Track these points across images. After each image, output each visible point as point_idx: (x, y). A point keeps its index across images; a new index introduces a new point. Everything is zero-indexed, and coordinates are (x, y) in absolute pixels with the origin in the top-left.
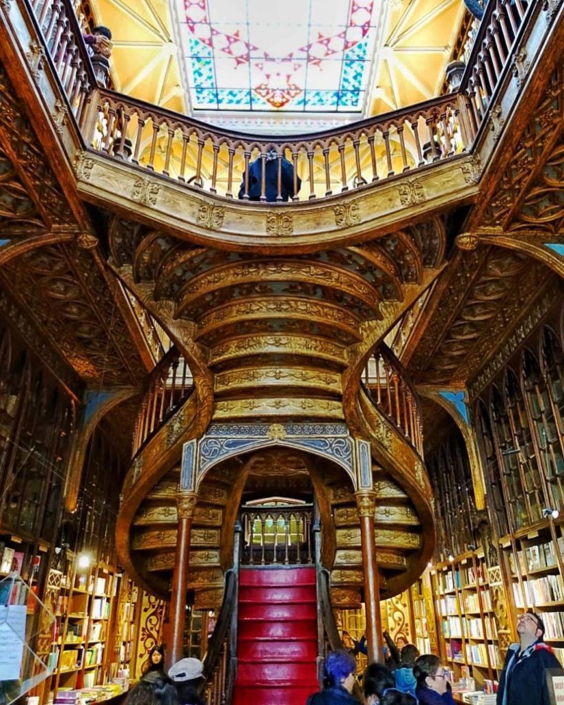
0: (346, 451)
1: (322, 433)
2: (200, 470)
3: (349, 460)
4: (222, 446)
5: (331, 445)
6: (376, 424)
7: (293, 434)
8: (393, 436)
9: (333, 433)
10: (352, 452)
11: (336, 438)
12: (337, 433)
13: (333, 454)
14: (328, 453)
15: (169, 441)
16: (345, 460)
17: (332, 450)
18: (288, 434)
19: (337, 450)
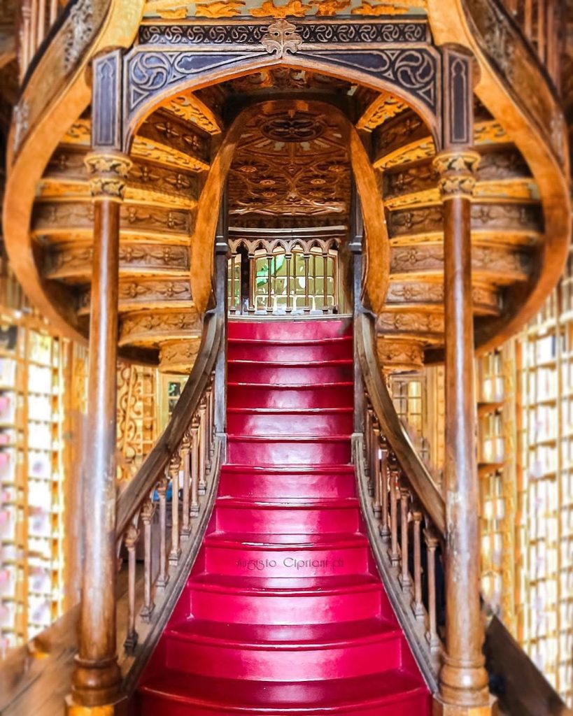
0: (422, 76)
1: (374, 40)
2: (130, 111)
3: (428, 93)
4: (172, 65)
5: (392, 64)
6: (487, 23)
7: (317, 41)
8: (518, 52)
9: (396, 41)
10: (434, 78)
11: (403, 51)
12: (406, 41)
13: (396, 82)
14: (387, 79)
15: (67, 60)
16: (421, 92)
17: (395, 74)
18: (307, 41)
19: (404, 73)
